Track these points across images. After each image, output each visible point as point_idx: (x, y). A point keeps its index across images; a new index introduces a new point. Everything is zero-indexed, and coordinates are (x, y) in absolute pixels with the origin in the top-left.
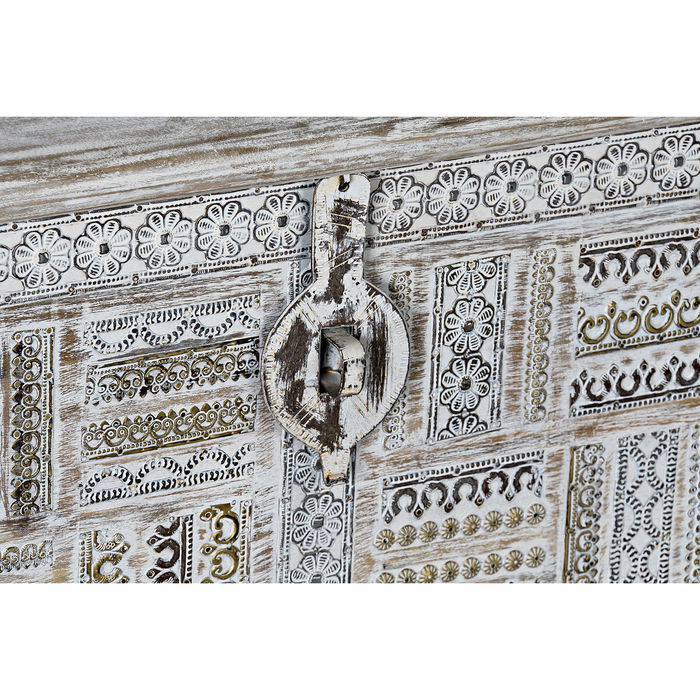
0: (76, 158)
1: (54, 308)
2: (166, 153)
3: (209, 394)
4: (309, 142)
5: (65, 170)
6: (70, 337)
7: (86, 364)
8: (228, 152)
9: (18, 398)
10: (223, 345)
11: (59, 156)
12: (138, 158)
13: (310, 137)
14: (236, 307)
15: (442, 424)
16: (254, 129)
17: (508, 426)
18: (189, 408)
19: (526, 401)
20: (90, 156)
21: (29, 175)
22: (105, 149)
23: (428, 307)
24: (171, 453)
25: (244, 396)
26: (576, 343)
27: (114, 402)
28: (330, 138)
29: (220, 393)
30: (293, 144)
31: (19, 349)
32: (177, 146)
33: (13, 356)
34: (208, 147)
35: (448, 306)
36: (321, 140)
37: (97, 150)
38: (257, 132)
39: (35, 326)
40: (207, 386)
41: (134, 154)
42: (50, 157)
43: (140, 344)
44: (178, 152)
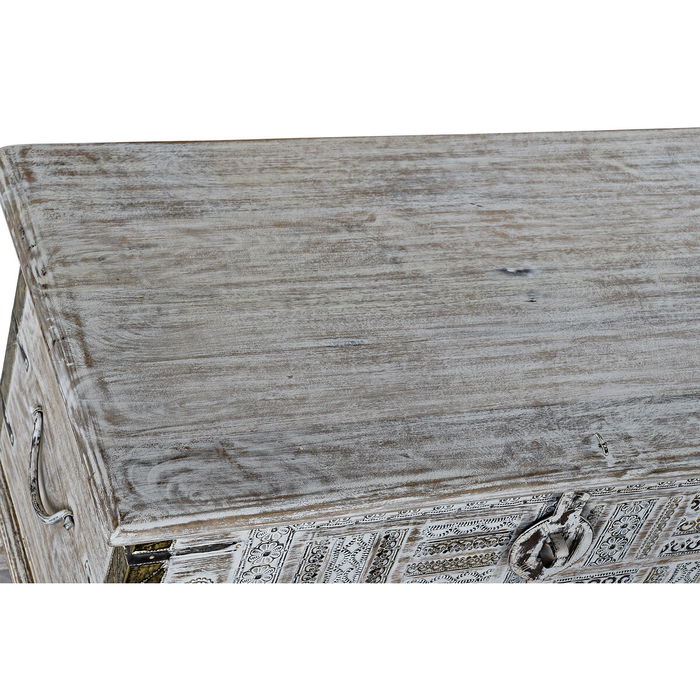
0: (449, 483)
1: (412, 521)
2: (499, 483)
3: (479, 552)
4: (578, 480)
5: (441, 491)
6: (416, 532)
7: (419, 542)
8: (532, 484)
9: (379, 555)
10: (494, 534)
11: (440, 481)
12: (482, 485)
13: (580, 476)
14: (507, 520)
15: (593, 560)
16: (551, 468)
17: (625, 561)
18: (466, 557)
19: (639, 552)
20: (457, 482)
21: (420, 493)
22: (466, 477)
23: (608, 518)
24: (450, 573)
25: (496, 552)
26: (675, 530)
27: (429, 555)
28: (590, 478)
29: (484, 551)
30: (569, 480)
31: (386, 537)
32: (506, 479)
33: (383, 539)
34: (522, 480)
35: (617, 518)
36: (585, 478)
37: (461, 477)
38: (552, 472)
39: (399, 528)
40: (480, 549)
41: (481, 482)
42: (435, 481)
43: (451, 534)
44: (505, 482)
